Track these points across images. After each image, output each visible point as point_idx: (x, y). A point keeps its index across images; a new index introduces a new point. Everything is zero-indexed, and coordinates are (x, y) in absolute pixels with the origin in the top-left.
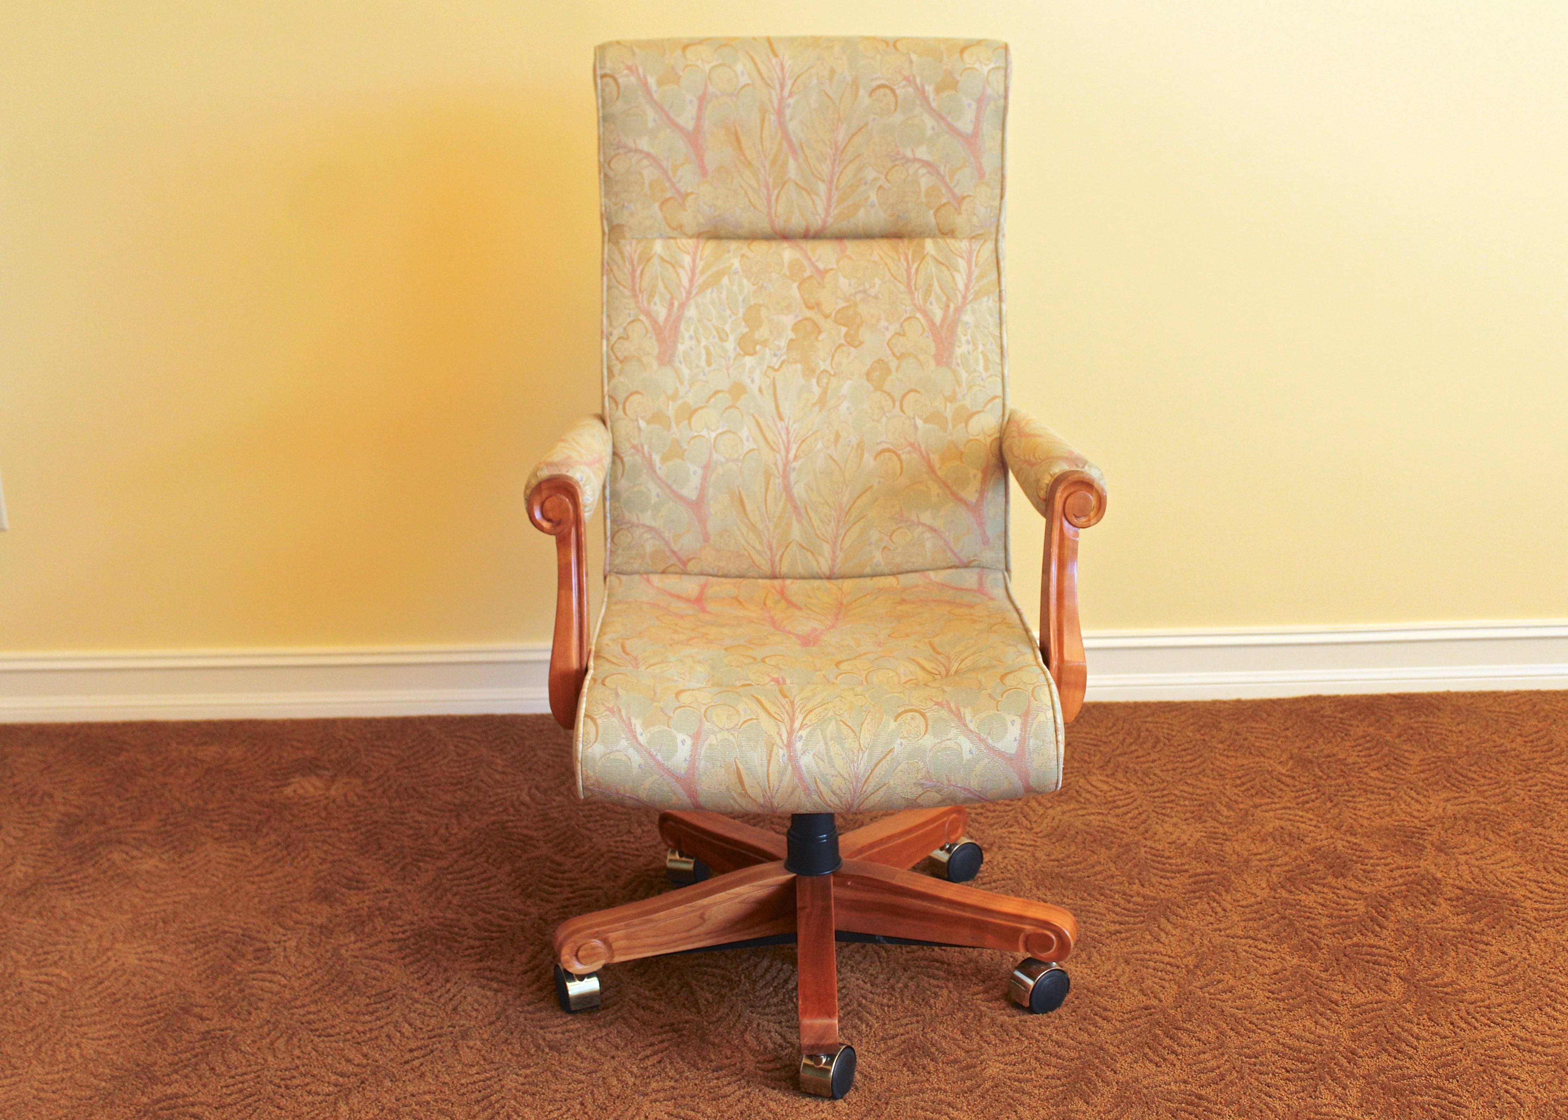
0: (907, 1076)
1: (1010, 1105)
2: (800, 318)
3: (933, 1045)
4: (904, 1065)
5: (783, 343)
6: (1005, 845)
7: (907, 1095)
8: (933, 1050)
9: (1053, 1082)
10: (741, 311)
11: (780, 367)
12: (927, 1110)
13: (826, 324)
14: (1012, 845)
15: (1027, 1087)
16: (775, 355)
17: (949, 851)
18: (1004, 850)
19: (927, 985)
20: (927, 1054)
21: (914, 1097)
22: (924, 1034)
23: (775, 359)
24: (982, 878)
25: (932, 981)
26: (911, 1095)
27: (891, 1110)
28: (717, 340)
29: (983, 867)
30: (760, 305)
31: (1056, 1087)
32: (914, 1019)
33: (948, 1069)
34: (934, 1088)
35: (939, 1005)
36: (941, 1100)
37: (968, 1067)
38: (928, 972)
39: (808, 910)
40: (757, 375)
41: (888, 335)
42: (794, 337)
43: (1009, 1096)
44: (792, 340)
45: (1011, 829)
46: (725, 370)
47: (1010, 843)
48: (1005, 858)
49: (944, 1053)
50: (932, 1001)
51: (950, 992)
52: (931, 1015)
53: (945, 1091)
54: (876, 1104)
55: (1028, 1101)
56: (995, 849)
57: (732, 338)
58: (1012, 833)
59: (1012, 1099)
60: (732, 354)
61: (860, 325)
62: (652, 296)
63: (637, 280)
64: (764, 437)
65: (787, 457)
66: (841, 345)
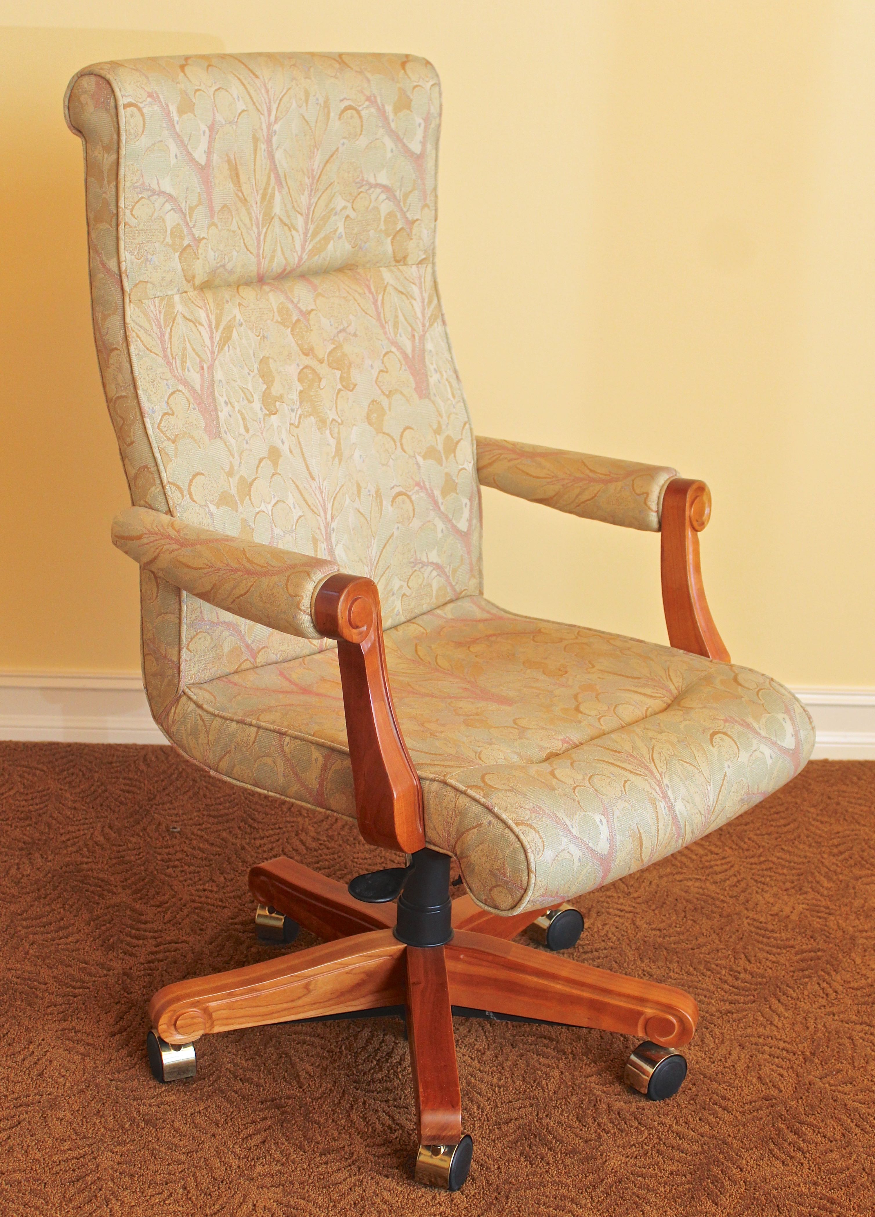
0: (525, 1168)
1: (635, 1203)
2: (301, 367)
3: (550, 1133)
4: (522, 1154)
5: (295, 396)
6: (603, 910)
7: (527, 1189)
8: (550, 1137)
9: (678, 1179)
10: (256, 366)
11: (299, 422)
12: (549, 1206)
13: (323, 370)
14: (611, 910)
15: (652, 1184)
16: (292, 410)
17: (550, 917)
18: (603, 917)
19: (537, 1065)
20: (545, 1143)
21: (535, 1191)
22: (539, 1119)
23: (293, 414)
24: (582, 946)
25: (542, 1060)
26: (531, 1188)
27: (512, 1204)
28: (246, 402)
29: (583, 935)
30: (268, 358)
31: (682, 1184)
32: (527, 1102)
33: (568, 1161)
34: (555, 1181)
35: (552, 1087)
36: (563, 1196)
37: (588, 1159)
38: (537, 1050)
39: (422, 986)
40: (284, 435)
41: (375, 373)
42: (302, 389)
43: (633, 1193)
44: (301, 392)
45: (608, 893)
46: (260, 435)
47: (608, 908)
48: (605, 925)
49: (562, 1142)
50: (544, 1082)
51: (562, 1073)
52: (545, 1098)
53: (567, 1185)
54: (496, 1198)
55: (654, 1199)
56: (593, 914)
57: (256, 397)
58: (609, 897)
59: (638, 1196)
60: (260, 415)
61: (349, 367)
62: (183, 362)
63: (168, 345)
64: (305, 501)
65: (326, 518)
66: (340, 391)
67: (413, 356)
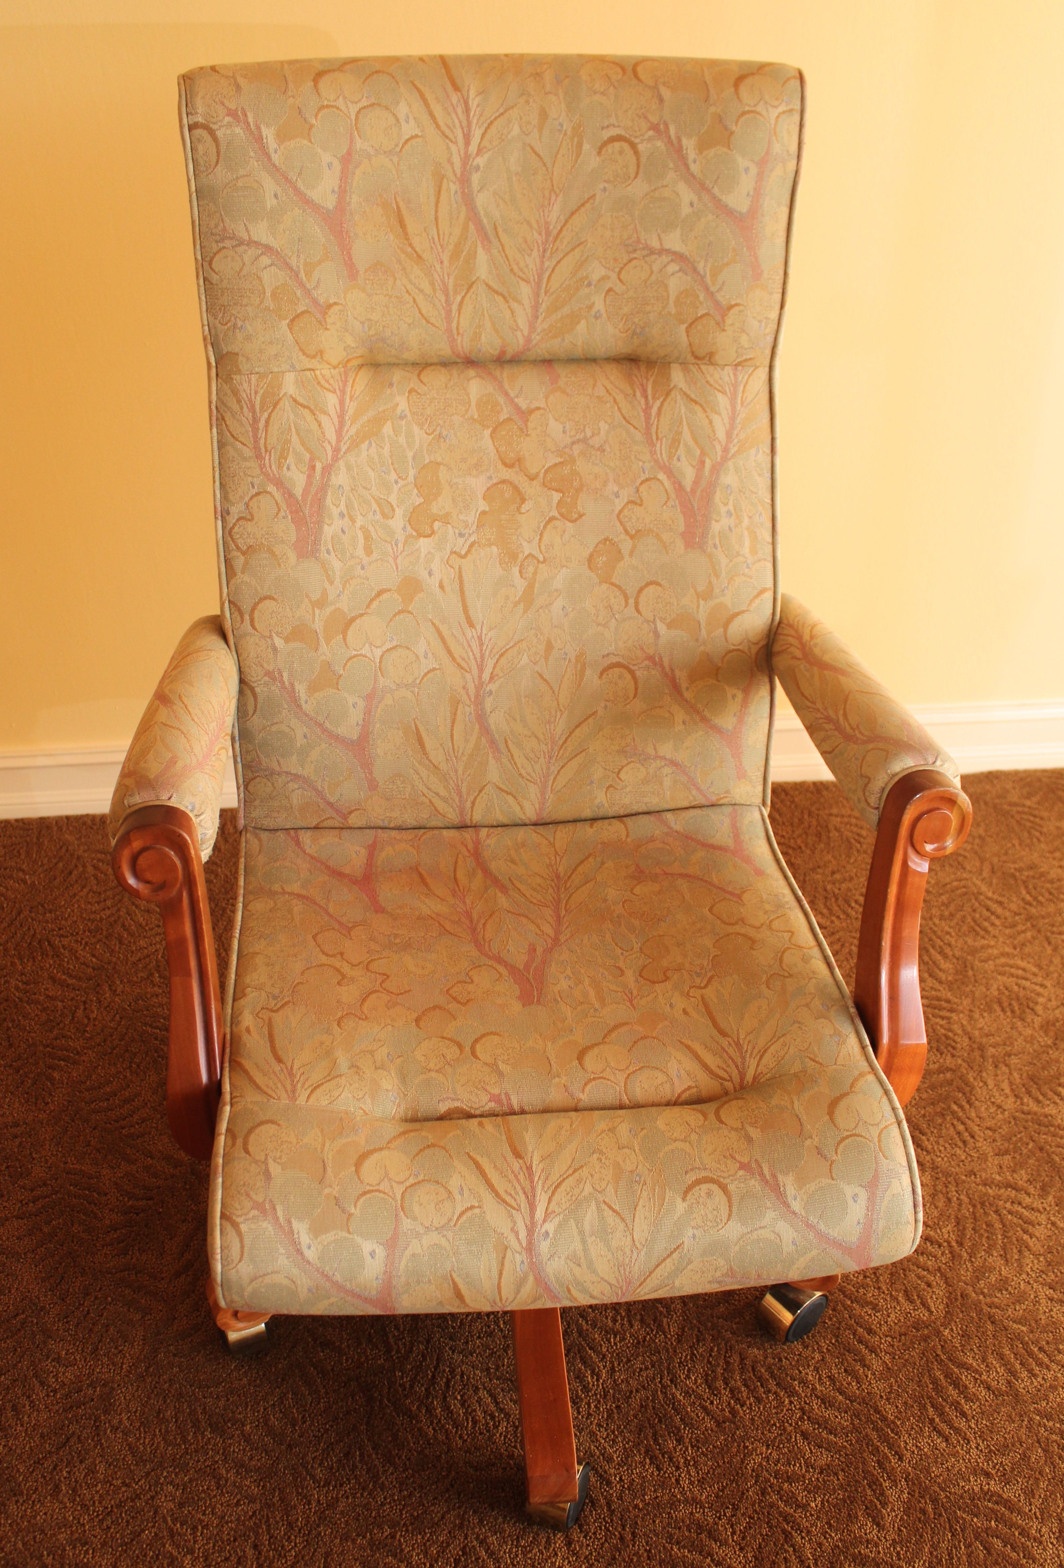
2: (495, 481)
5: (472, 518)
10: (412, 473)
11: (469, 551)
13: (531, 489)
16: (461, 535)
23: (461, 541)
28: (379, 516)
30: (438, 464)
40: (436, 566)
41: (620, 503)
42: (487, 509)
44: (484, 513)
46: (391, 560)
57: (399, 512)
60: (400, 536)
61: (579, 490)
62: (283, 456)
63: (261, 434)
64: (449, 652)
65: (480, 677)
66: (552, 519)
67: (693, 491)
